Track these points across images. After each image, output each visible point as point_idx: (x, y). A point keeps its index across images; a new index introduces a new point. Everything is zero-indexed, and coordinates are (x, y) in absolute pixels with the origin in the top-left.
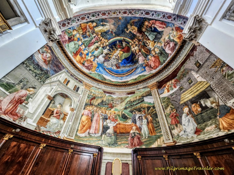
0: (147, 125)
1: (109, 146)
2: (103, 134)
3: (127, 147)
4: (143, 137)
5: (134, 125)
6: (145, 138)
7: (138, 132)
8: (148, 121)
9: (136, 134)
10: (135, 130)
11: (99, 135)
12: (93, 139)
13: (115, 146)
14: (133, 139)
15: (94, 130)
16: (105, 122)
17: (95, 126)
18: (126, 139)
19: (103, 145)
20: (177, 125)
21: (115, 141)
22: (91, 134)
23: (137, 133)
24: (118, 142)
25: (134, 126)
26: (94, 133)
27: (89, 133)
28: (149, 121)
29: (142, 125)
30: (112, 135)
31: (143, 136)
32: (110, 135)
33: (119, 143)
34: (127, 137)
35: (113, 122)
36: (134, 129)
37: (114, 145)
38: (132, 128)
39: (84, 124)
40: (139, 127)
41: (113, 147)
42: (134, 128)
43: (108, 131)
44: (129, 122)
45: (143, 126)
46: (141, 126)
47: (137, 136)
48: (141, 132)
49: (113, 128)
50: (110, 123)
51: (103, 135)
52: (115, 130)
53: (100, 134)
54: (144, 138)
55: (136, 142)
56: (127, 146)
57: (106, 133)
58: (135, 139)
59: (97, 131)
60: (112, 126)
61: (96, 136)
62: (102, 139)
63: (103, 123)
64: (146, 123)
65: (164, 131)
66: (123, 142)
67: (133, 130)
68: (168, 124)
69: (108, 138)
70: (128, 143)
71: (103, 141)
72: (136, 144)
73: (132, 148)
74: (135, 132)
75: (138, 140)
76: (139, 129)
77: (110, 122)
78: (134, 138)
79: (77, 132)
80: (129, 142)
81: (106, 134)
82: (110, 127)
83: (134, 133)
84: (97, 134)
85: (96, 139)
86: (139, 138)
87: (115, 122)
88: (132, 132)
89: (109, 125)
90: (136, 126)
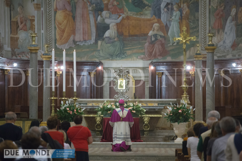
0: (178, 23)
1: (111, 59)
2: (99, 40)
3: (142, 59)
4: (169, 43)
5: (156, 20)
6: (173, 44)
7: (163, 34)
8: (181, 15)
9: (159, 38)
10: (158, 30)
11: (92, 43)
12: (84, 50)
13: (122, 58)
14: (153, 46)
15: (82, 35)
16: (99, 16)
17: (82, 27)
18: (140, 46)
19: (101, 58)
20: (219, 31)
21: (121, 49)
22: (77, 43)
23: (161, 36)
24: (127, 51)
25: (156, 23)
26: (82, 40)
27: (75, 42)
28: (183, 15)
29: (171, 21)
30: (116, 39)
31: (169, 40)
32: (112, 40)
33: (129, 52)
34: (142, 42)
35: (114, 16)
36: (156, 28)
37: (119, 57)
38: (151, 27)
39: (63, 28)
40: (165, 24)
41: (119, 60)
42: (156, 25)
43: (107, 34)
44: (146, 15)
45: (172, 23)
46: (168, 24)
47: (161, 41)
48: (167, 34)
49: (115, 27)
50: (110, 18)
51: (99, 42)
52: (120, 30)
53: (93, 41)
54: (171, 44)
55: (157, 50)
56: (142, 56)
57: (104, 36)
58: (156, 45)
59: (87, 35)
60: (114, 24)
61: (86, 44)
62: (97, 48)
63: (97, 20)
64: (177, 18)
65: (202, 37)
66: (135, 51)
67: (153, 30)
68: (210, 26)
69: (109, 45)
70: (145, 53)
71: (101, 52)
72: (158, 54)
73: (150, 60)
74: (158, 33)
75: (160, 47)
76: (165, 28)
77: (108, 15)
78: (154, 44)
79: (55, 43)
80: (146, 50)
81: (103, 40)
82: (110, 26)
83: (155, 36)
84: (88, 42)
85: (88, 50)
86: (162, 45)
87: (120, 16)
88: (151, 33)
89: (107, 21)
90: (159, 22)
